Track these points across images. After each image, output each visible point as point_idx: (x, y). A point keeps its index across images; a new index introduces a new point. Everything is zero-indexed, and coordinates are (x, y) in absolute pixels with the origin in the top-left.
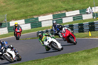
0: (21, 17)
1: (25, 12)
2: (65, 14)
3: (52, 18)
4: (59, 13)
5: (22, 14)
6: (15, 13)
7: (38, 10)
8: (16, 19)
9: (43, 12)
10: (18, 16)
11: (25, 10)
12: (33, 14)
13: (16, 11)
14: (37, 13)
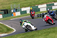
0: (28, 6)
1: (31, 3)
2: (54, 4)
3: (46, 6)
4: (50, 3)
5: (29, 4)
6: (25, 3)
7: (38, 1)
8: (25, 7)
9: (40, 3)
10: (26, 5)
11: (30, 2)
12: (35, 4)
13: (25, 2)
14: (37, 3)
